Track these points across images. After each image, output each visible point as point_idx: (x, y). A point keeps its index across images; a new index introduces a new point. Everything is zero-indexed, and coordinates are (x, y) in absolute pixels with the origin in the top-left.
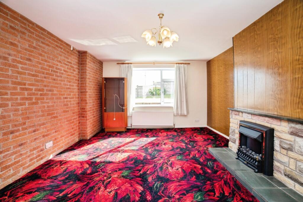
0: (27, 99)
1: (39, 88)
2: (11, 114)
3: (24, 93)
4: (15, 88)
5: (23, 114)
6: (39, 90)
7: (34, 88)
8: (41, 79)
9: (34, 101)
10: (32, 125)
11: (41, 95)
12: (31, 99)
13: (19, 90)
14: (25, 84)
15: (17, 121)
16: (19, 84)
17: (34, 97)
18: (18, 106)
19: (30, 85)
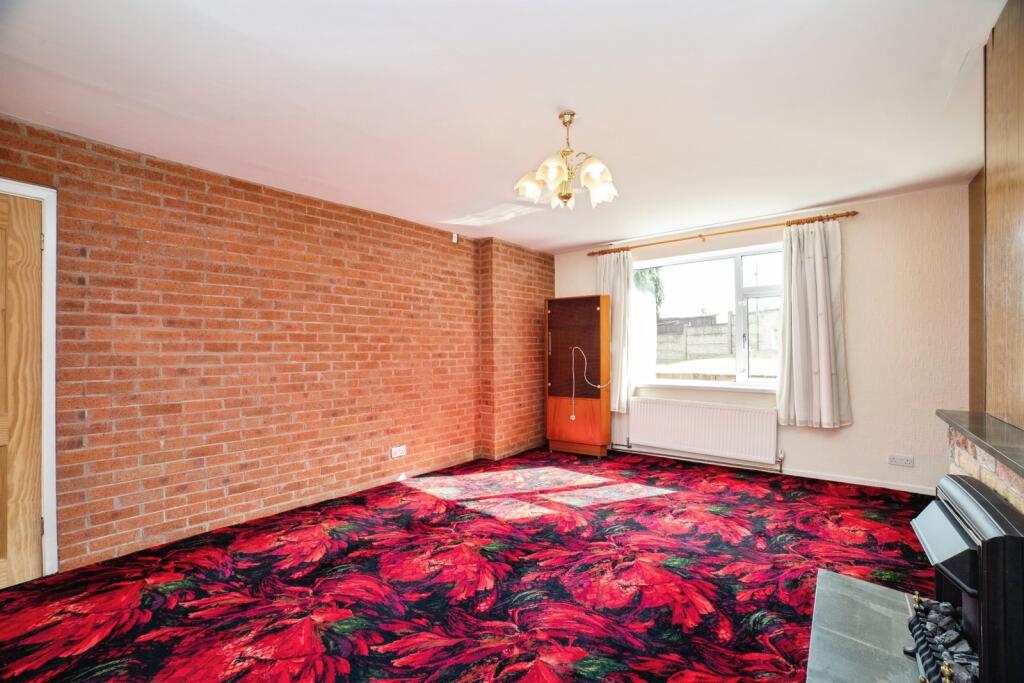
0: (357, 357)
1: (378, 335)
2: (334, 381)
3: (353, 346)
4: (338, 338)
5: (350, 384)
6: (379, 340)
7: (369, 335)
8: (384, 317)
9: (369, 360)
10: (365, 406)
11: (383, 349)
12: (364, 357)
13: (344, 342)
14: (354, 330)
15: (341, 395)
16: (346, 329)
17: (369, 353)
18: (343, 368)
19: (363, 330)
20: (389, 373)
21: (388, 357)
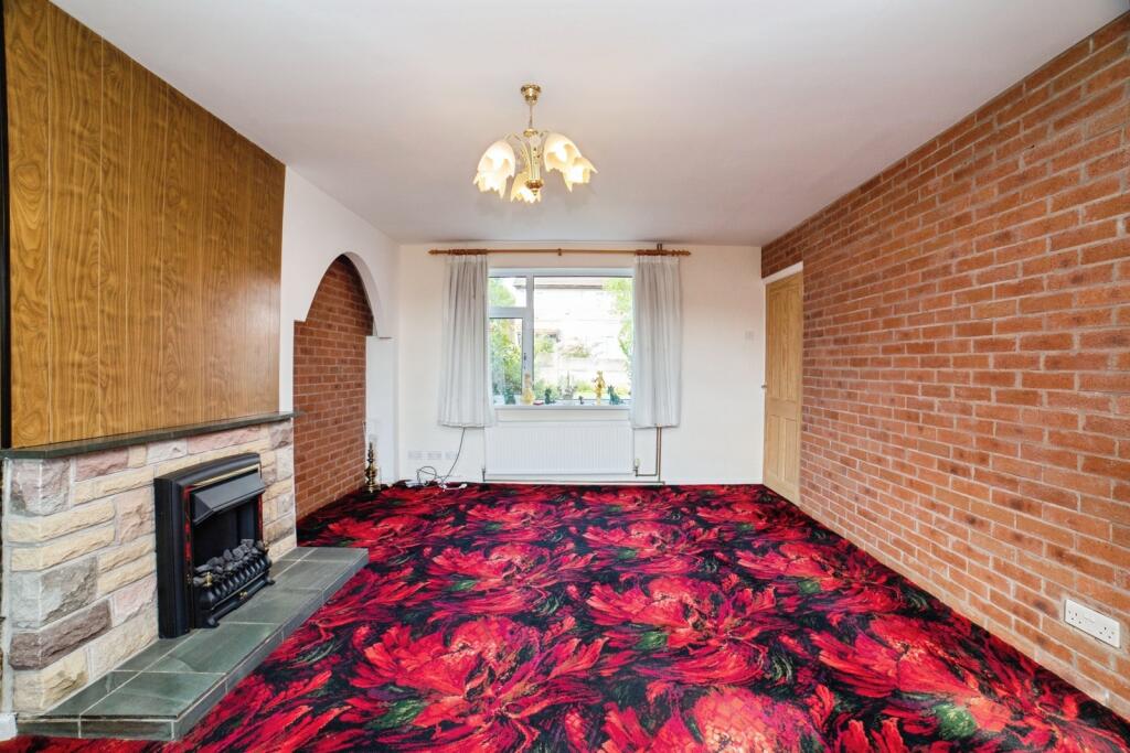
0: (994, 379)
1: (1040, 333)
2: (955, 416)
3: (986, 358)
4: (963, 346)
5: (981, 427)
6: (1046, 344)
7: (1017, 336)
8: (1055, 292)
9: (1018, 386)
11: (1053, 363)
12: (1007, 379)
13: (972, 352)
14: (988, 330)
15: (965, 442)
16: (974, 330)
17: (1018, 373)
18: (969, 398)
19: (1003, 328)
20: (1072, 420)
21: (1067, 382)
